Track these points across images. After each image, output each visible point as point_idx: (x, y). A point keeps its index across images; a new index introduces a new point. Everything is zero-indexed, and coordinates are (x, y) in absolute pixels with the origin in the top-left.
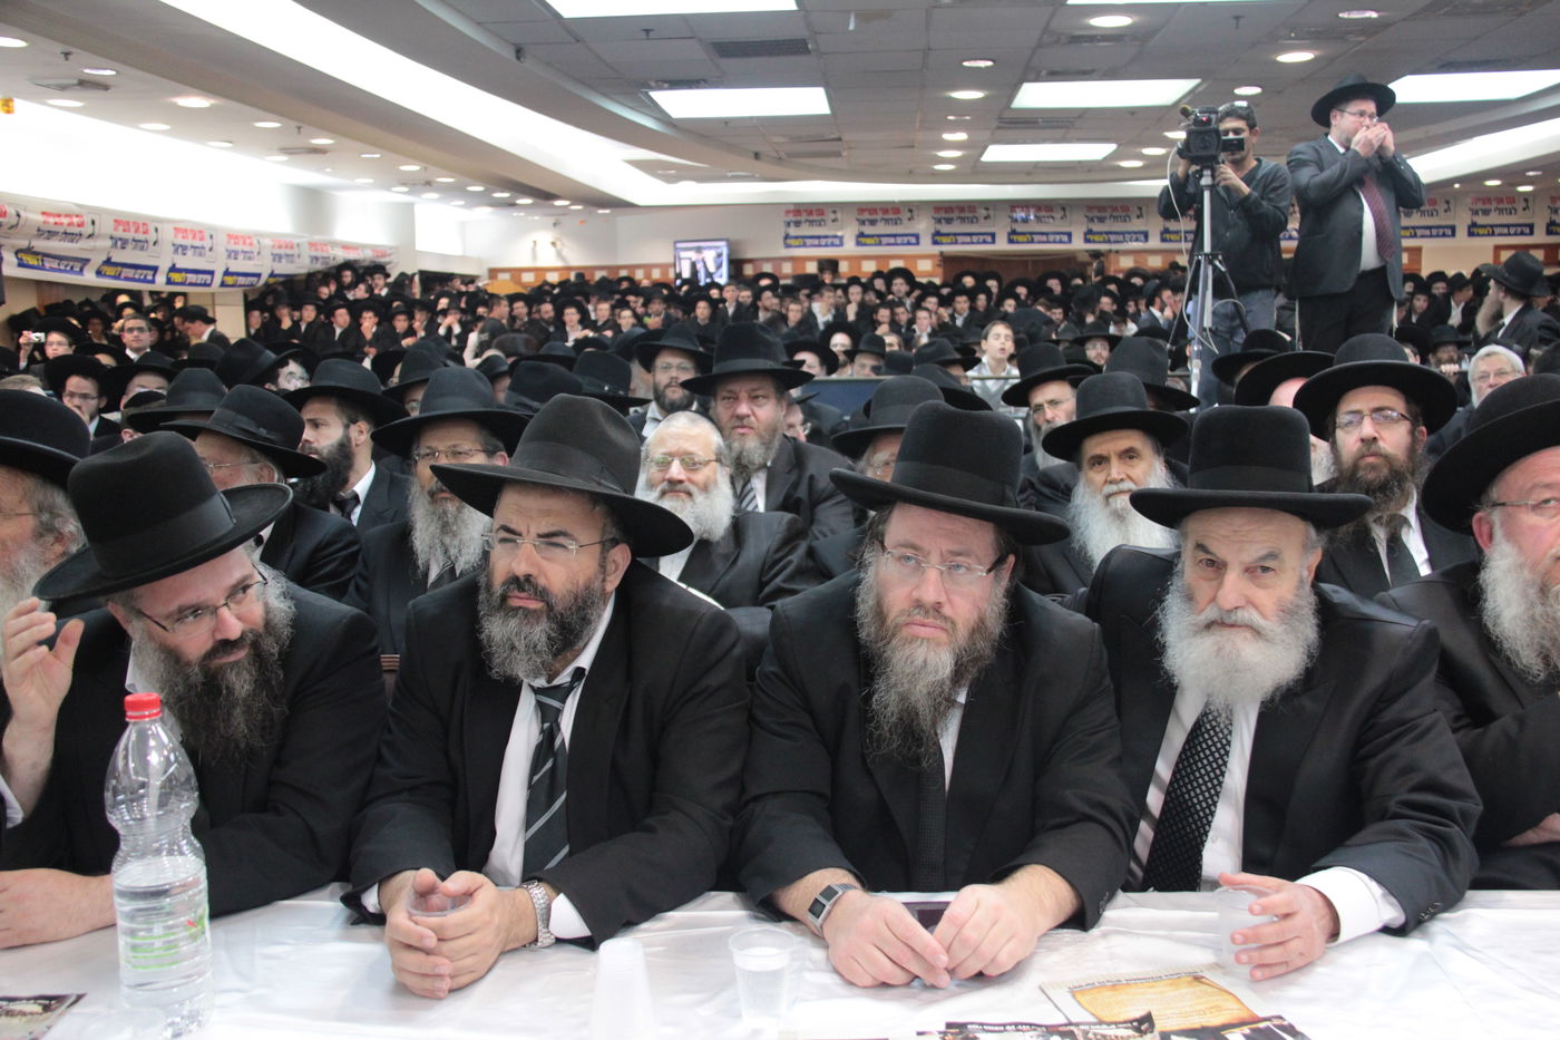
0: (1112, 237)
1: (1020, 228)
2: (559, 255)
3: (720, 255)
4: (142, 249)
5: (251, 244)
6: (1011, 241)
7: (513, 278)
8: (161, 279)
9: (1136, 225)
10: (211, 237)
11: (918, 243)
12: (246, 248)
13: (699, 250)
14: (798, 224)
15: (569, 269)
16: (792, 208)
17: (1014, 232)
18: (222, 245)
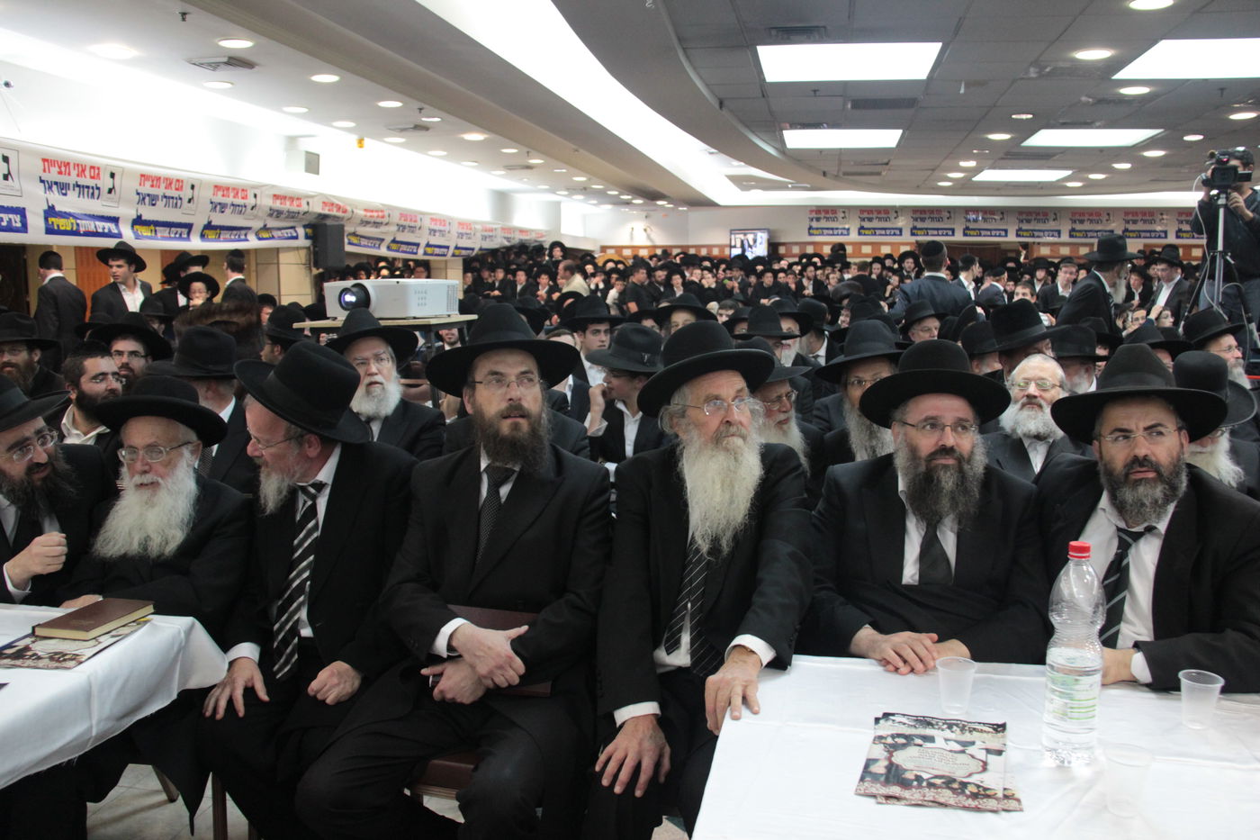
0: (1036, 234)
1: (972, 226)
2: (649, 237)
3: (762, 240)
4: (413, 232)
5: (471, 229)
6: (965, 235)
7: (617, 252)
8: (421, 251)
9: (1052, 225)
10: (450, 224)
11: (901, 234)
12: (468, 231)
13: (745, 234)
14: (818, 220)
15: (655, 247)
16: (814, 208)
17: (967, 228)
18: (455, 229)
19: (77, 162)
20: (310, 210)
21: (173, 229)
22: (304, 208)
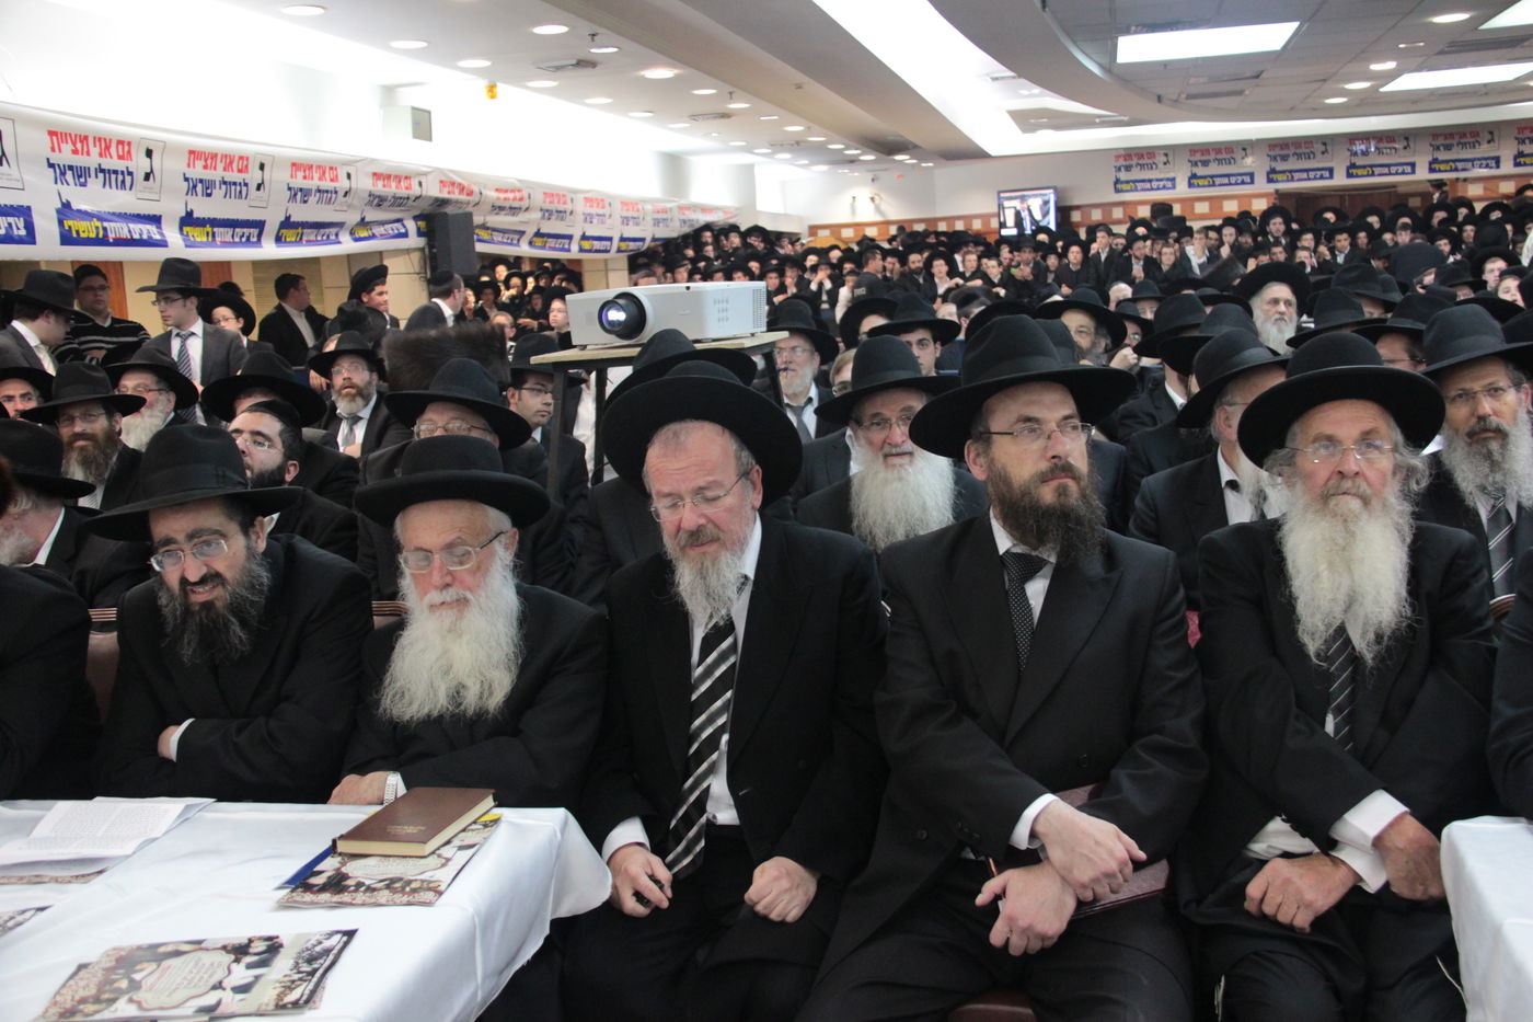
0: (1460, 165)
1: (1359, 161)
2: (878, 210)
3: (1046, 203)
4: (562, 219)
5: (638, 211)
6: (1349, 175)
7: (832, 234)
8: (575, 247)
9: (1484, 150)
10: (610, 204)
11: (1252, 182)
12: (635, 215)
13: (1023, 199)
14: (1128, 168)
15: (888, 223)
16: (1123, 152)
17: (1353, 166)
18: (618, 211)
19: (97, 136)
20: (424, 193)
21: (237, 230)
22: (416, 191)
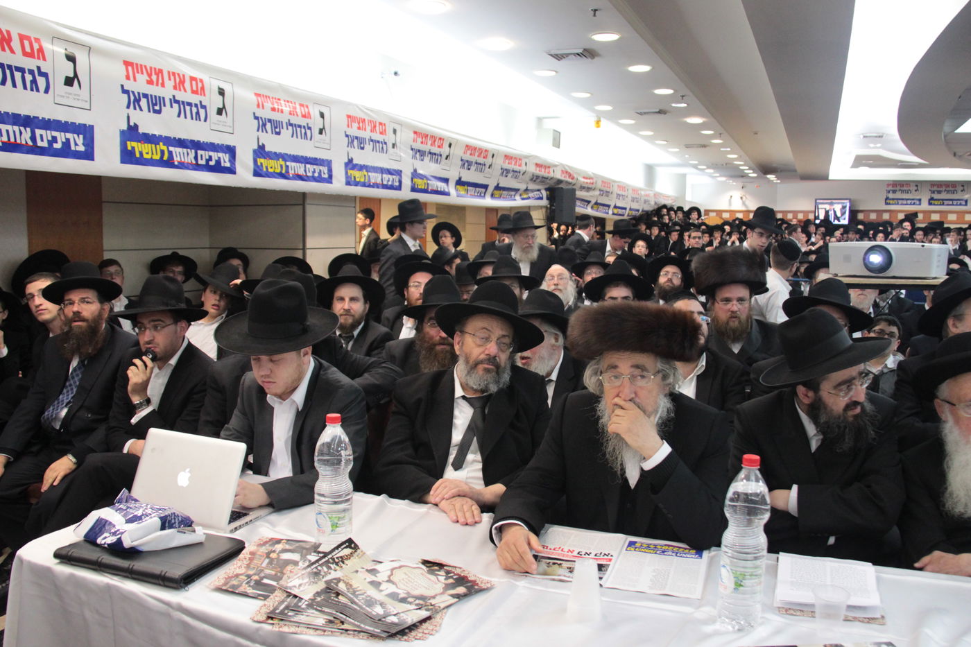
2: (744, 203)
3: (844, 207)
4: (607, 196)
7: (717, 215)
11: (966, 205)
12: (637, 196)
13: (831, 204)
14: (894, 192)
15: (749, 212)
16: (891, 183)
18: (630, 195)
19: (432, 134)
20: (555, 176)
21: (477, 189)
22: (552, 175)
